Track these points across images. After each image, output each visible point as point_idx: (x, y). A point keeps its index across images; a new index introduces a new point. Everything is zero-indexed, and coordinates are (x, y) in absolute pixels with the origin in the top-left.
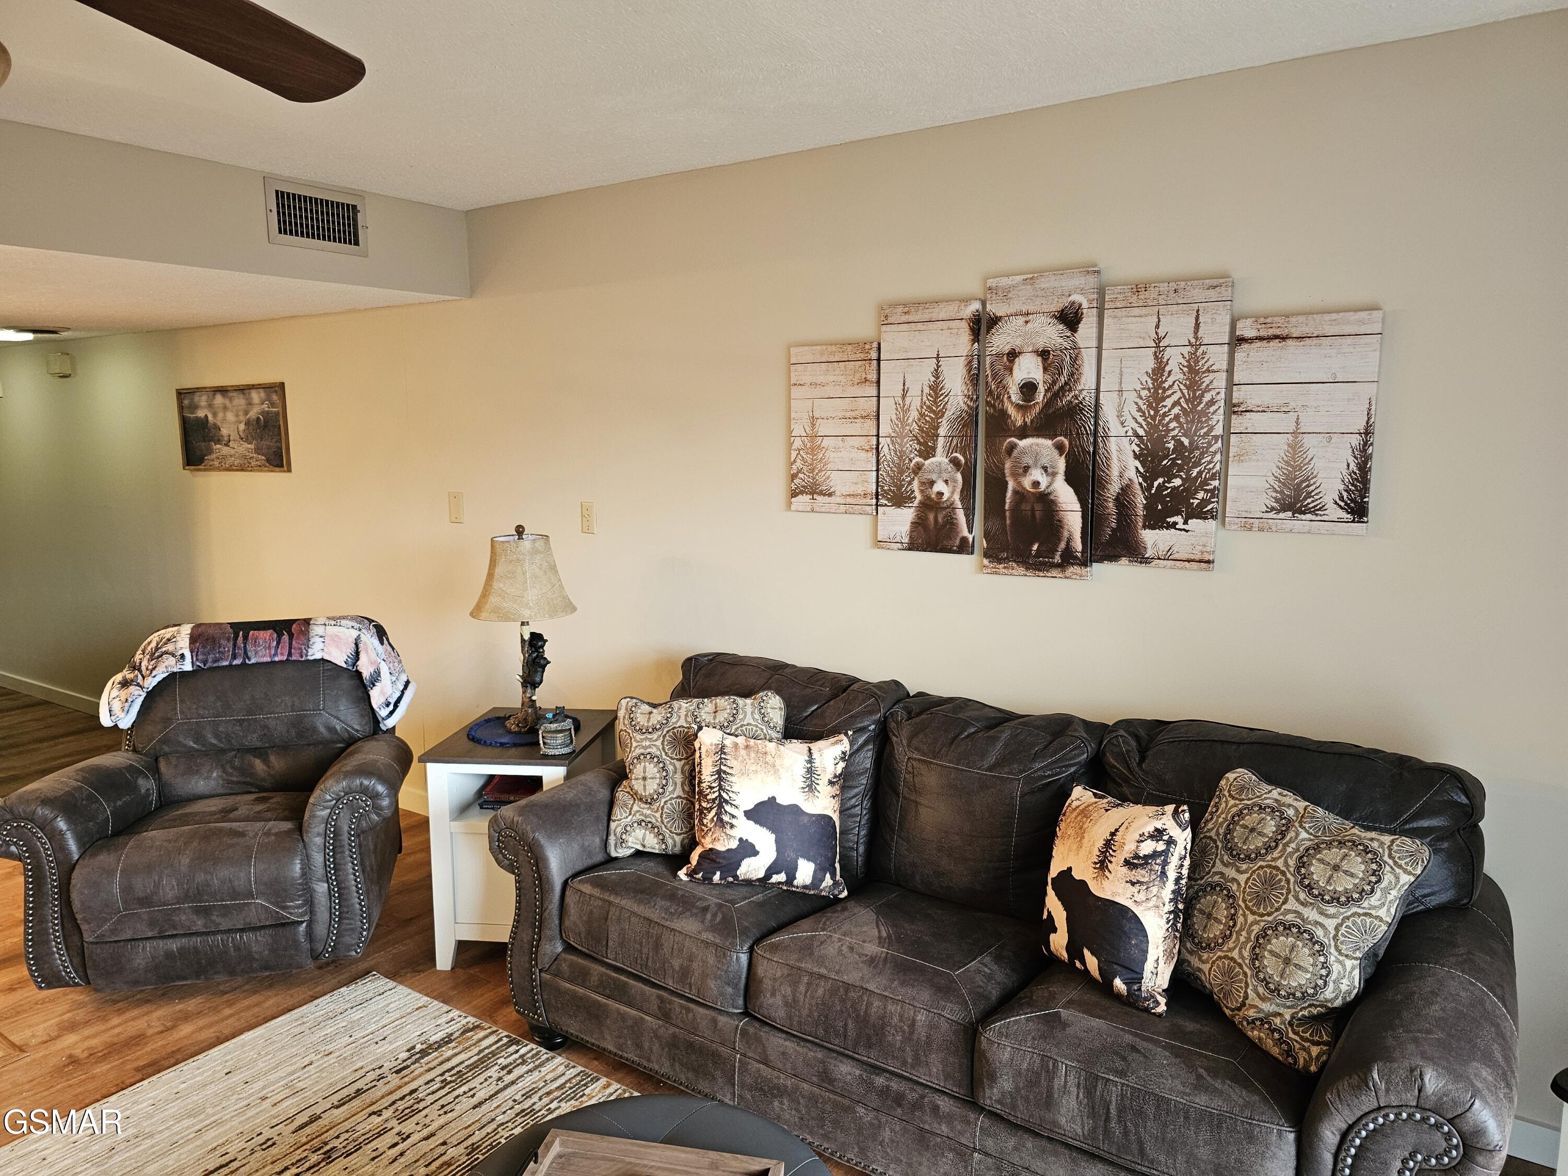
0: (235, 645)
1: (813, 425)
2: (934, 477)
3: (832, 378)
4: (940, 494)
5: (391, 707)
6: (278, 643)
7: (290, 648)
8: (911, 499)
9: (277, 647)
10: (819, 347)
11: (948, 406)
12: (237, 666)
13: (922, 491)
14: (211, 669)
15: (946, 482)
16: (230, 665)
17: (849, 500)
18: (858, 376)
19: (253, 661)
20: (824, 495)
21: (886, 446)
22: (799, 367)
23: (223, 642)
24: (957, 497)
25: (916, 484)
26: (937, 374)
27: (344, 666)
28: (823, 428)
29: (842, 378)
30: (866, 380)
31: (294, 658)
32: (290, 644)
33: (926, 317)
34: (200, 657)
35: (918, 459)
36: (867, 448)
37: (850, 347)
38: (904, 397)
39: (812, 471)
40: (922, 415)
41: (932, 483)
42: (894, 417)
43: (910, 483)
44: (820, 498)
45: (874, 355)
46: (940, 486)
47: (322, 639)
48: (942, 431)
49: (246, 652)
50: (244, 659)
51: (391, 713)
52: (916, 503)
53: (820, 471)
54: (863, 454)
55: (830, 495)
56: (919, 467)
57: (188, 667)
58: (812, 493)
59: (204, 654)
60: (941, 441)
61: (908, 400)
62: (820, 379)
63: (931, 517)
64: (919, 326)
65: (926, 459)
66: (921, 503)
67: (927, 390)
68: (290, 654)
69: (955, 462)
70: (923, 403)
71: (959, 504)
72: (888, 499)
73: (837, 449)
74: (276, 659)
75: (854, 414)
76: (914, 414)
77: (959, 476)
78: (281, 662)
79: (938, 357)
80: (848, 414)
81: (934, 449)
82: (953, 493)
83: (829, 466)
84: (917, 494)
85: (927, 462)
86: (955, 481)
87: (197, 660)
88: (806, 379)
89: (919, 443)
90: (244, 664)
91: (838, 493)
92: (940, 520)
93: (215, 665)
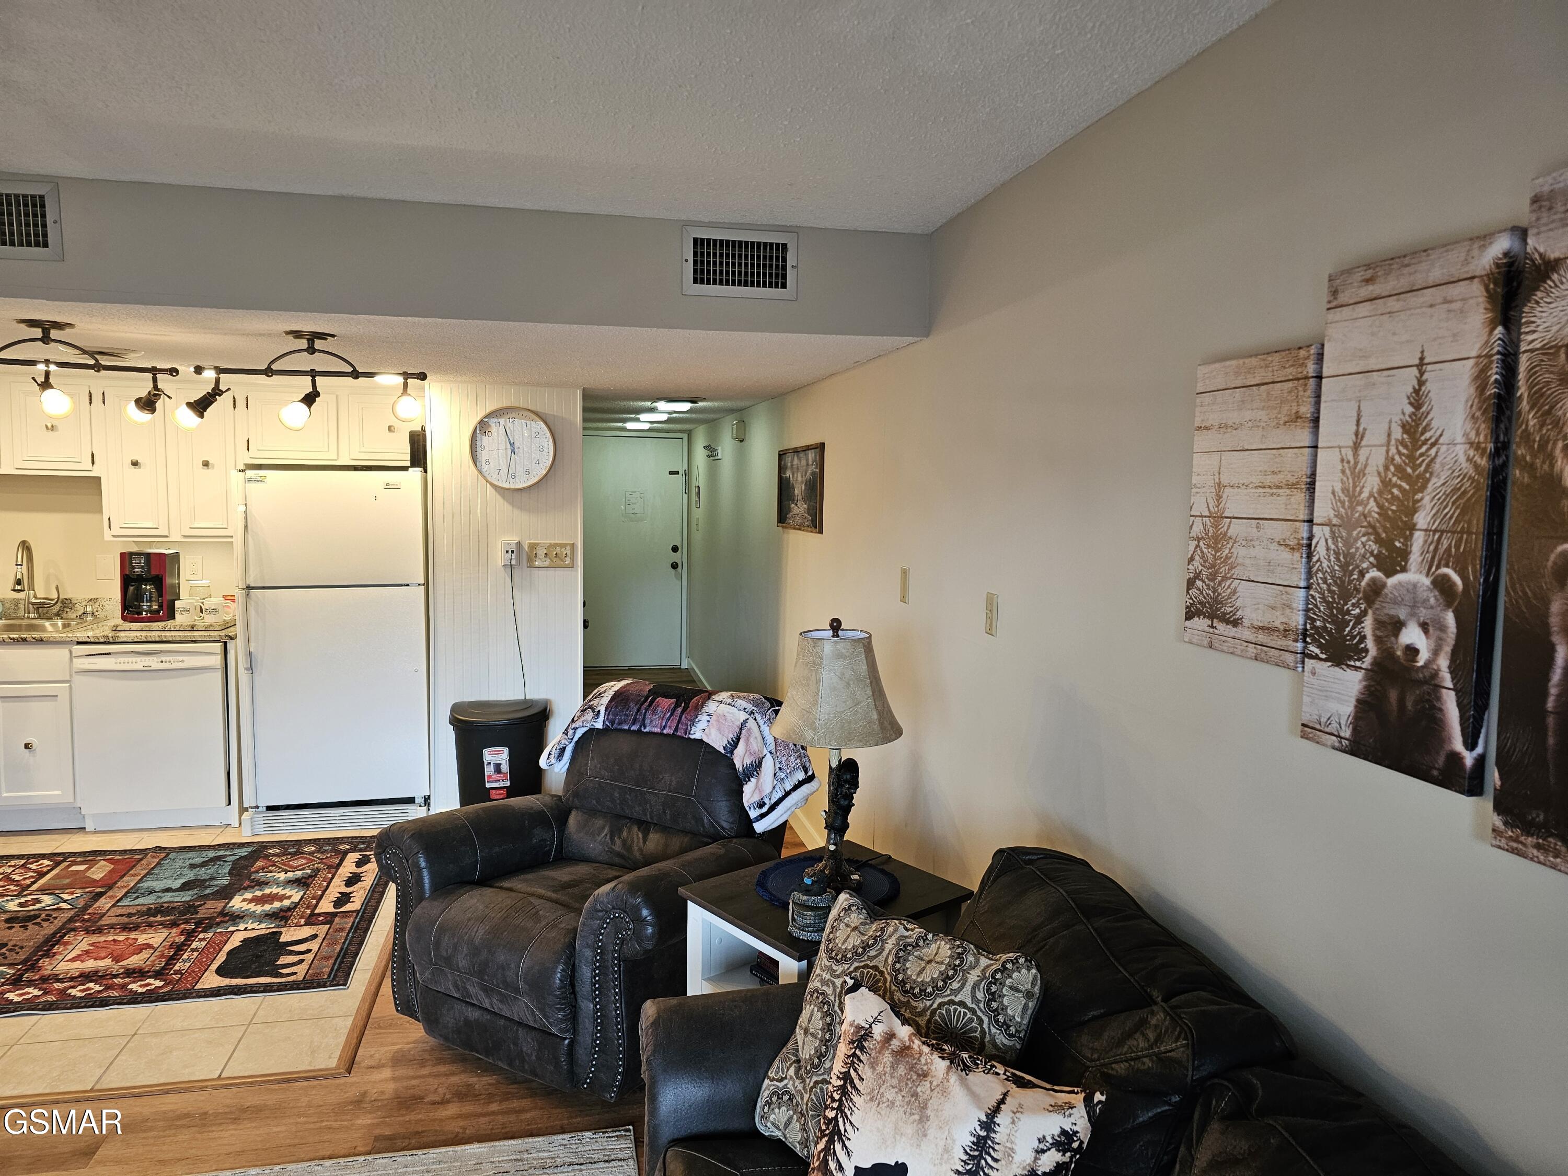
0: (639, 710)
1: (1219, 497)
2: (1402, 613)
3: (1248, 415)
4: (1412, 651)
5: (765, 809)
6: (671, 715)
7: (679, 722)
8: (1361, 653)
9: (669, 719)
10: (1234, 363)
11: (1437, 466)
12: (634, 731)
13: (1378, 640)
14: (616, 729)
15: (1424, 627)
16: (629, 730)
17: (1262, 638)
18: (1285, 408)
19: (647, 730)
20: (1228, 622)
21: (1322, 542)
22: (1207, 398)
23: (632, 705)
24: (1443, 663)
25: (1368, 625)
26: (1417, 399)
27: (723, 751)
28: (1235, 504)
29: (1262, 415)
30: (1298, 417)
31: (679, 734)
32: (680, 718)
33: (1403, 283)
34: (610, 717)
35: (1374, 573)
36: (1292, 543)
37: (1277, 357)
38: (1356, 447)
39: (1212, 577)
40: (1386, 484)
41: (1397, 626)
42: (1338, 487)
43: (1359, 620)
44: (1221, 627)
45: (1311, 369)
46: (1412, 635)
47: (708, 718)
48: (1422, 519)
49: (644, 720)
50: (641, 726)
51: (763, 816)
52: (1367, 662)
53: (1225, 579)
54: (1285, 555)
55: (1236, 623)
56: (1376, 589)
57: (599, 725)
58: (1212, 617)
59: (613, 715)
60: (1418, 539)
61: (1363, 453)
62: (1233, 417)
63: (1393, 695)
64: (1392, 304)
65: (1389, 573)
66: (1376, 663)
67: (1397, 433)
68: (676, 729)
69: (1442, 585)
70: (1390, 460)
71: (1447, 679)
72: (1320, 646)
73: (1249, 542)
74: (665, 732)
75: (1276, 479)
76: (1372, 483)
77: (1450, 619)
78: (668, 735)
79: (1421, 365)
80: (1269, 480)
81: (1405, 554)
82: (1436, 652)
83: (1237, 572)
84: (1370, 643)
85: (1391, 581)
86: (1442, 628)
87: (607, 719)
88: (1214, 419)
89: (1378, 540)
90: (639, 731)
91: (1246, 622)
92: (1409, 705)
93: (619, 727)
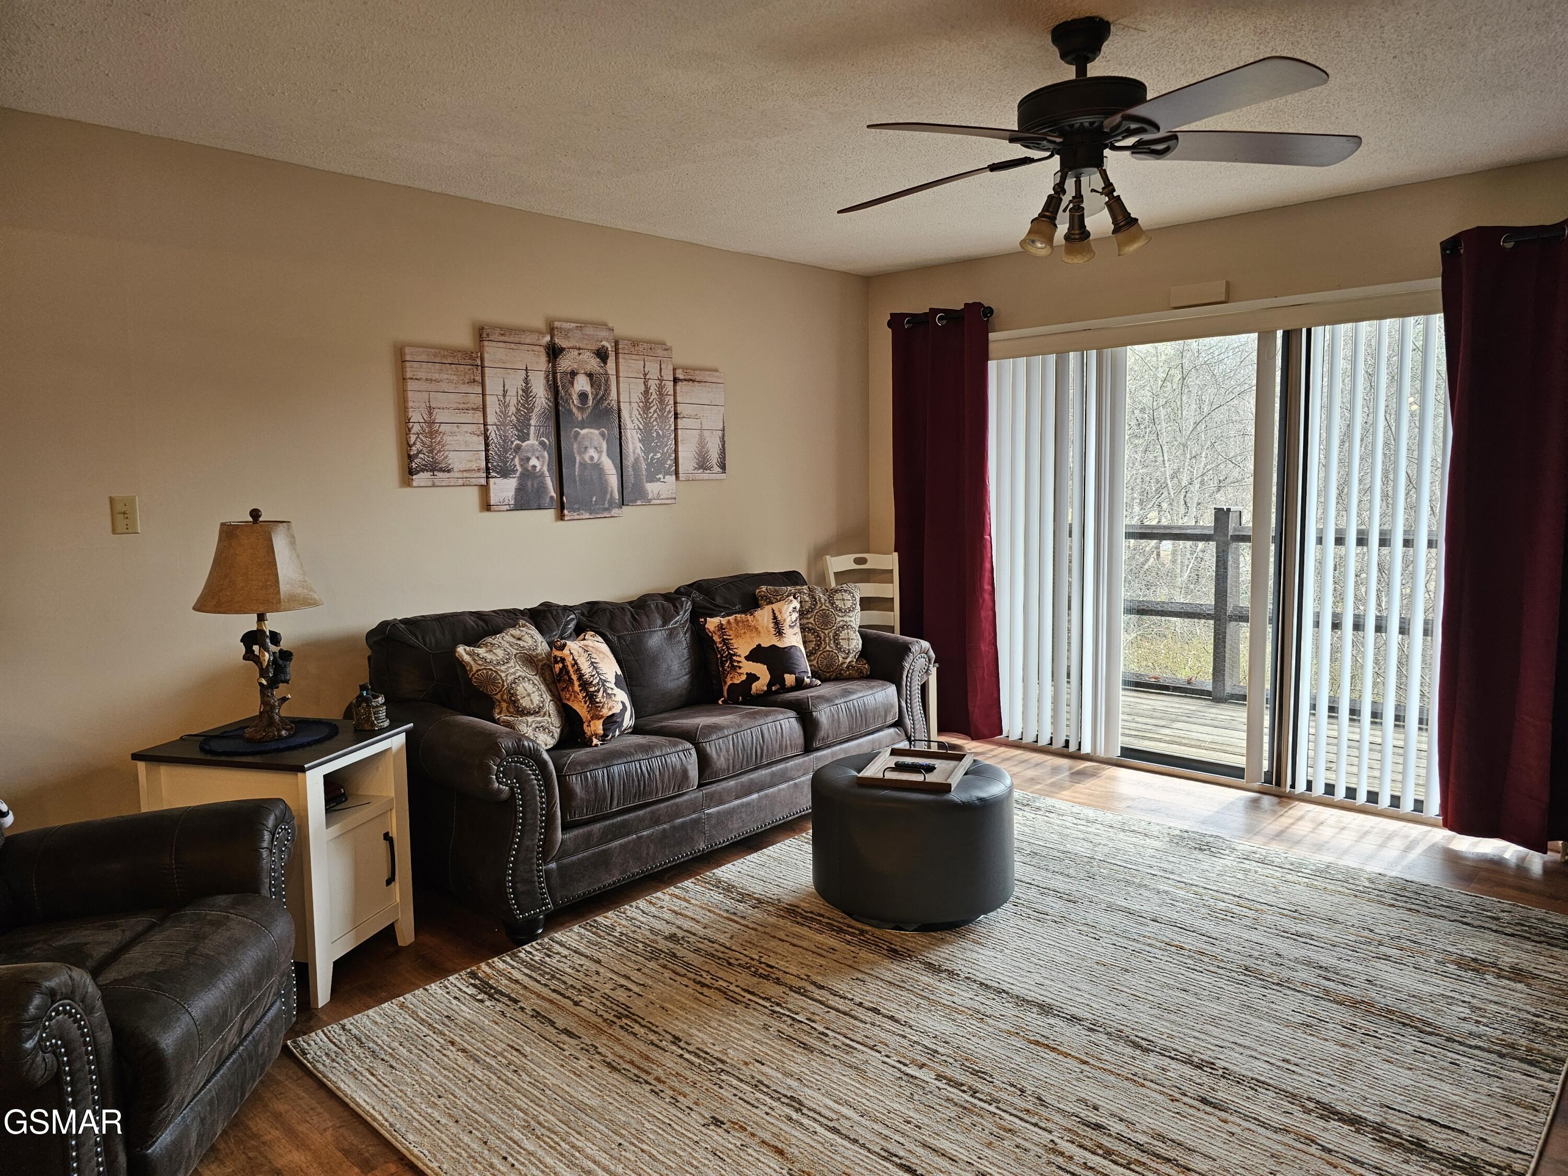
1: (430, 414)
2: (529, 455)
3: (445, 376)
4: (534, 467)
8: (514, 471)
10: (433, 350)
11: (536, 405)
13: (521, 466)
15: (538, 458)
17: (465, 475)
18: (468, 377)
20: (444, 471)
21: (493, 433)
22: (415, 365)
24: (545, 468)
25: (517, 460)
26: (526, 381)
28: (440, 417)
29: (454, 377)
30: (474, 381)
33: (517, 340)
35: (517, 442)
36: (478, 433)
37: (460, 354)
38: (504, 396)
39: (431, 451)
40: (518, 410)
41: (528, 459)
42: (498, 410)
43: (513, 459)
44: (440, 475)
45: (479, 363)
46: (534, 462)
48: (533, 422)
52: (518, 474)
53: (439, 451)
54: (475, 438)
55: (449, 471)
56: (518, 448)
58: (433, 470)
60: (532, 429)
61: (507, 399)
62: (436, 376)
63: (529, 483)
64: (513, 345)
65: (523, 442)
66: (521, 474)
67: (520, 392)
69: (542, 444)
70: (518, 402)
71: (547, 474)
72: (497, 473)
73: (453, 434)
75: (465, 406)
76: (512, 409)
77: (546, 454)
79: (526, 370)
80: (461, 406)
81: (528, 434)
82: (542, 466)
83: (446, 448)
84: (518, 467)
85: (524, 444)
86: (543, 457)
88: (422, 375)
89: (517, 430)
91: (455, 469)
92: (535, 486)
